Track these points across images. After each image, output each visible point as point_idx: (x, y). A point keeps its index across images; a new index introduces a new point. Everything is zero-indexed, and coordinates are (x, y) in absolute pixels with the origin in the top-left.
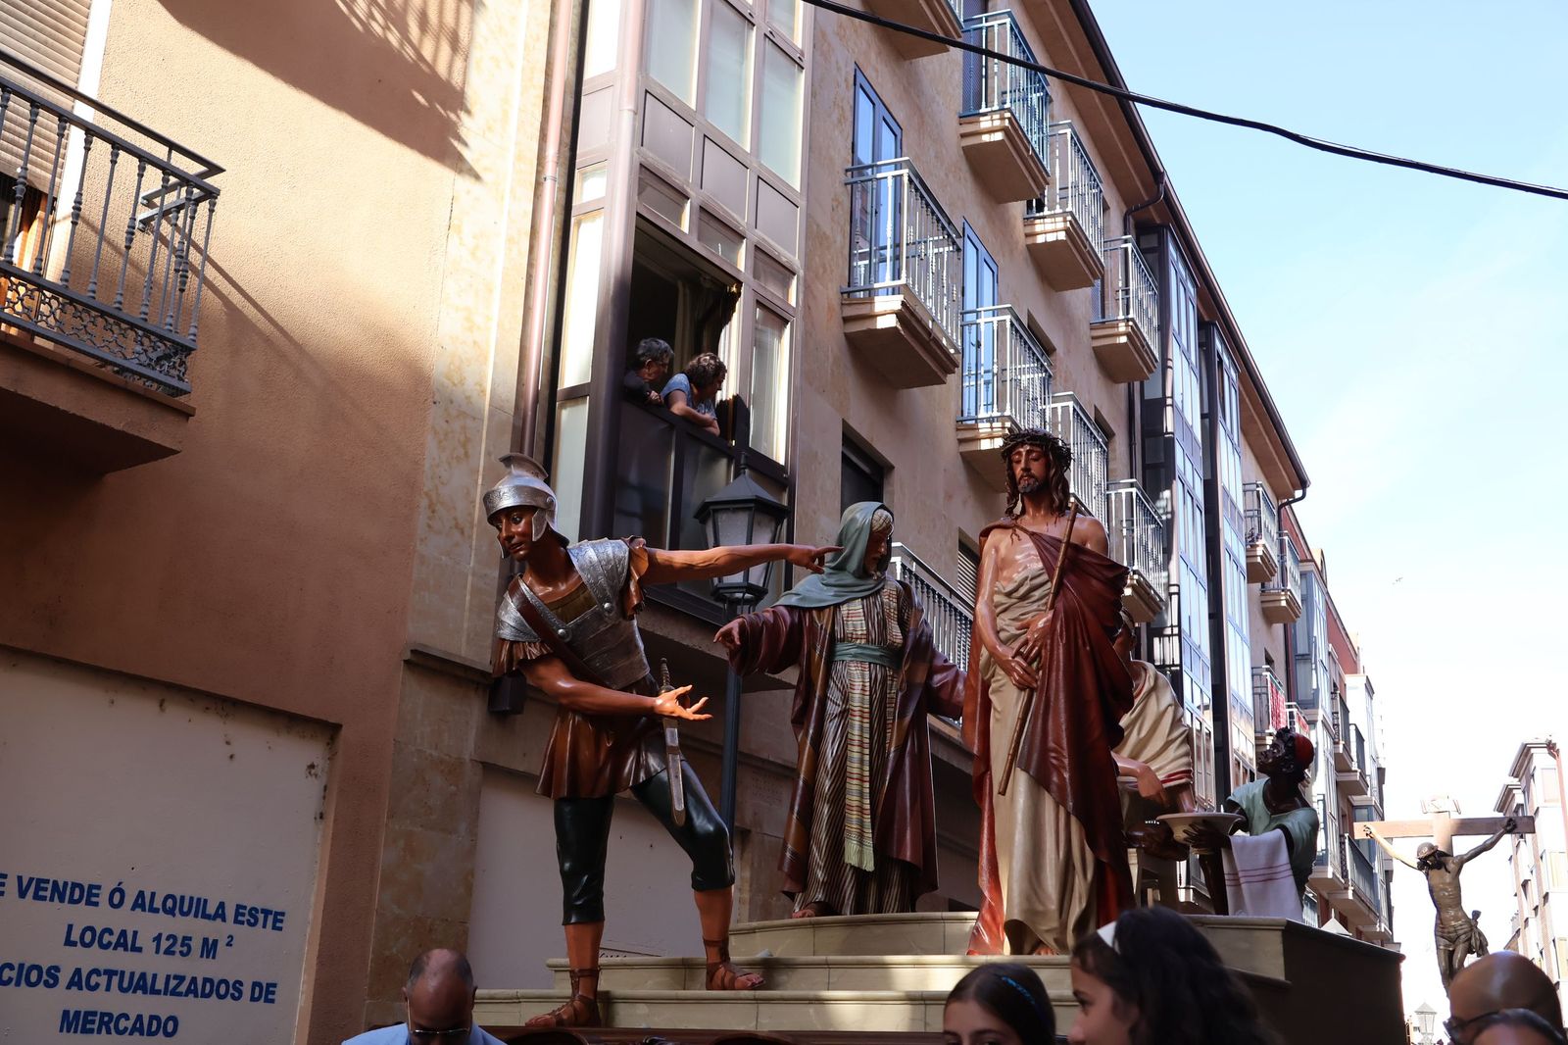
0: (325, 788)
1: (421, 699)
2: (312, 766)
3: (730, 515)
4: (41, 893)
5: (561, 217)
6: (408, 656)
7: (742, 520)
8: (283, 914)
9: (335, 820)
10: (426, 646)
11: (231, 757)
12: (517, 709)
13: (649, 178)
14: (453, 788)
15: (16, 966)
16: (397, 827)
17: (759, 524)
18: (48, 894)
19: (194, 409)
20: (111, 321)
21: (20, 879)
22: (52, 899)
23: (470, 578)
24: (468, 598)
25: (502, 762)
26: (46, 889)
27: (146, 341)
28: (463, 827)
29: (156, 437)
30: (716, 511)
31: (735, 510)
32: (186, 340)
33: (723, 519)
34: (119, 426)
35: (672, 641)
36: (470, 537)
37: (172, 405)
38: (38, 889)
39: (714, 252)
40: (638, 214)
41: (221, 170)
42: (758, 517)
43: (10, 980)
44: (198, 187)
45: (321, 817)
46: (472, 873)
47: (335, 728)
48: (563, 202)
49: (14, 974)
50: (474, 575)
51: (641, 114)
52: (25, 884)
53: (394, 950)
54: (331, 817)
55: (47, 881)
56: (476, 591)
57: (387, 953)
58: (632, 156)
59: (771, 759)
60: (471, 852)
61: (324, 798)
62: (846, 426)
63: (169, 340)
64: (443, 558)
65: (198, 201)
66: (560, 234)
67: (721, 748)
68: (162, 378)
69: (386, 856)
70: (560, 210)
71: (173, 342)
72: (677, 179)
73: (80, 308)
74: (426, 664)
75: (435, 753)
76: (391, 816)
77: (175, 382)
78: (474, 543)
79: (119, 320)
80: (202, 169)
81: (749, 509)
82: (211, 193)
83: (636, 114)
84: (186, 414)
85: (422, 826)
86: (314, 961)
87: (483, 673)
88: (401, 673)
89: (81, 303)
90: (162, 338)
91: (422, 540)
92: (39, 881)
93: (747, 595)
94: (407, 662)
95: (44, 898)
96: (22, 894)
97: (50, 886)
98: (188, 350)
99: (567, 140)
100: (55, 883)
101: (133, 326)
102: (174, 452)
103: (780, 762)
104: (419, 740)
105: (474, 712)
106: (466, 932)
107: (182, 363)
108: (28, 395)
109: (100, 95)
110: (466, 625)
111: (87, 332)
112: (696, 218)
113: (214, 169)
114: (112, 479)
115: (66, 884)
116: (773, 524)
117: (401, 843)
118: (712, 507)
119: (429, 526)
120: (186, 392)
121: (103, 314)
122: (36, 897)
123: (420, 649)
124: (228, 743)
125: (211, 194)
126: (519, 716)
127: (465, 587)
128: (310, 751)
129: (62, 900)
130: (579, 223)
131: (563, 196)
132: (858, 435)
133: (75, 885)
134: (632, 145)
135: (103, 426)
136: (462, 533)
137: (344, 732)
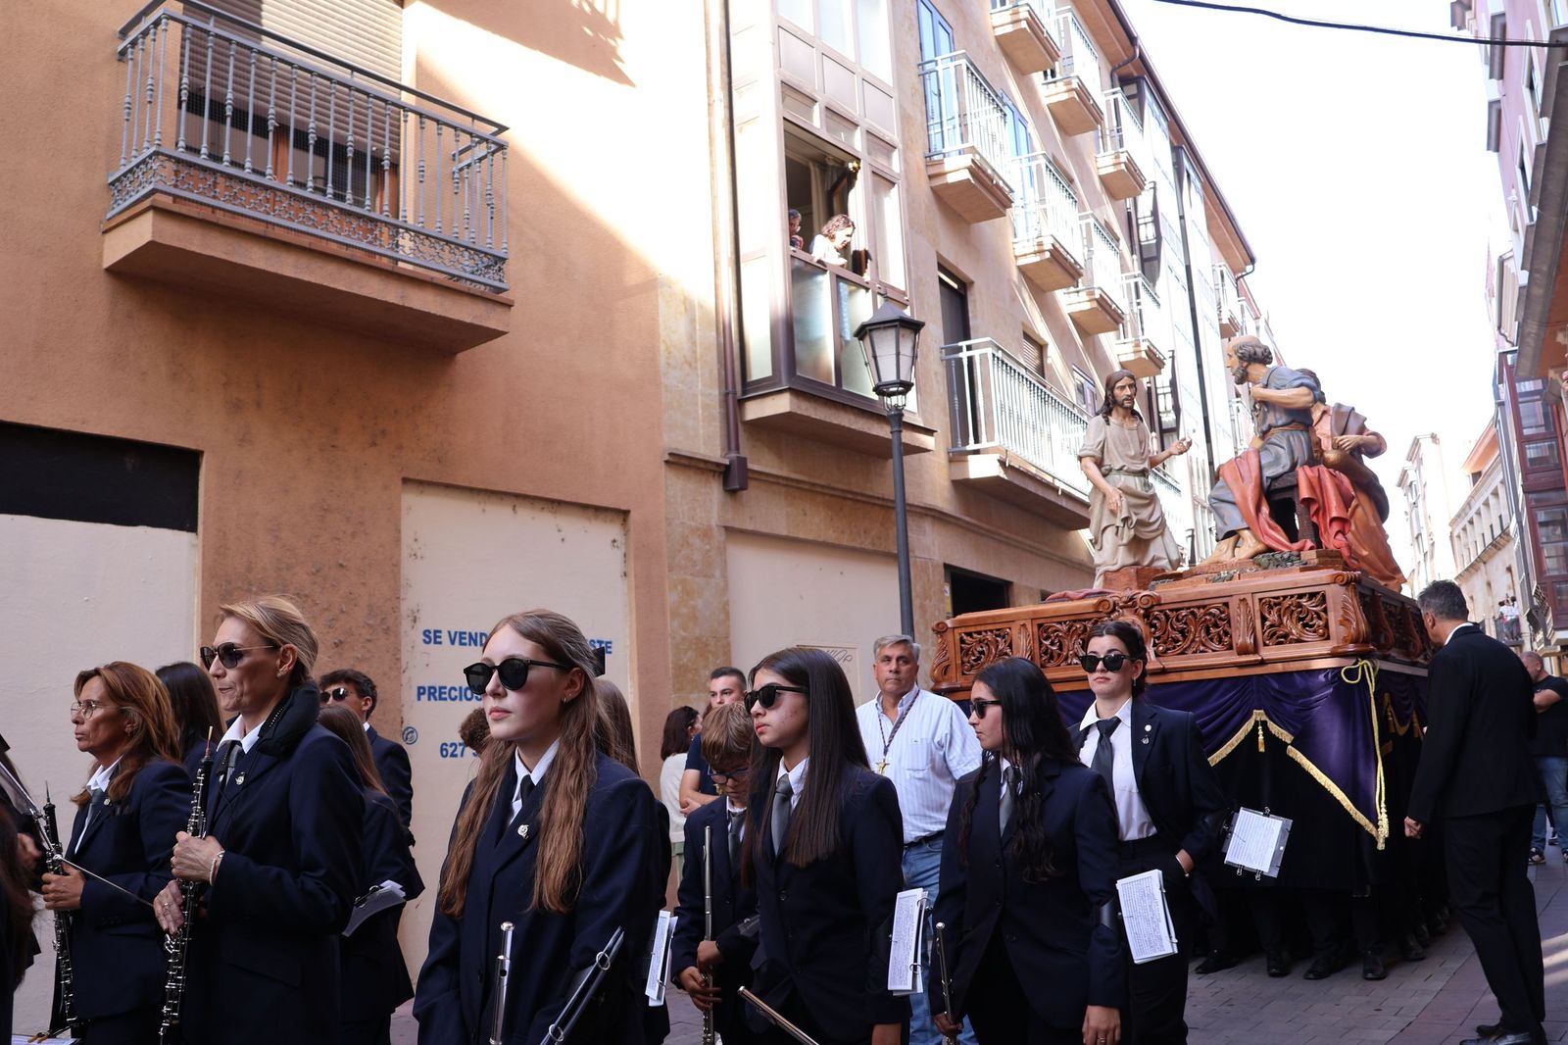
0: (625, 555)
1: (680, 488)
2: (614, 541)
3: (882, 331)
4: (463, 641)
5: (728, 127)
6: (667, 458)
7: (891, 334)
8: (610, 643)
9: (635, 576)
10: (677, 449)
11: (563, 540)
12: (744, 488)
13: (789, 90)
14: (708, 547)
15: (458, 688)
16: (675, 577)
17: (903, 336)
18: (467, 641)
19: (513, 301)
20: (453, 246)
21: (449, 633)
22: (470, 644)
23: (700, 398)
24: (700, 412)
25: (737, 525)
26: (465, 638)
27: (476, 257)
28: (717, 573)
29: (492, 324)
30: (871, 330)
31: (885, 328)
32: (501, 254)
33: (876, 335)
34: (468, 320)
35: (844, 427)
36: (696, 368)
37: (496, 299)
38: (461, 638)
39: (839, 139)
40: (785, 119)
41: (507, 129)
42: (902, 331)
43: (456, 697)
44: (494, 143)
45: (625, 575)
46: (727, 603)
47: (625, 513)
48: (728, 115)
49: (457, 693)
50: (702, 395)
51: (776, 43)
52: (453, 636)
53: (685, 660)
54: (632, 574)
55: (465, 633)
56: (706, 406)
57: (681, 662)
58: (775, 76)
59: (916, 503)
60: (725, 589)
61: (625, 562)
62: (939, 256)
63: (491, 255)
64: (680, 385)
65: (493, 153)
66: (729, 139)
67: (893, 501)
68: (490, 282)
69: (672, 598)
70: (727, 123)
71: (494, 256)
72: (807, 90)
73: (433, 240)
74: (680, 462)
75: (693, 524)
76: (669, 571)
77: (497, 284)
78: (699, 372)
79: (458, 245)
80: (495, 129)
81: (896, 326)
82: (503, 146)
83: (773, 44)
84: (508, 305)
85: (692, 574)
86: (636, 672)
87: (718, 464)
88: (663, 470)
89: (433, 237)
90: (486, 254)
91: (665, 374)
92: (461, 633)
93: (900, 389)
94: (667, 462)
95: (465, 644)
96: (453, 642)
97: (467, 636)
98: (503, 260)
99: (725, 70)
100: (470, 634)
101: (467, 248)
102: (504, 333)
103: (922, 505)
104: (681, 516)
105: (714, 490)
106: (729, 645)
107: (500, 269)
108: (411, 306)
109: (417, 87)
110: (701, 431)
111: (420, 252)
112: (824, 117)
113: (502, 129)
114: (460, 356)
115: (476, 634)
116: (913, 335)
117: (679, 588)
118: (868, 328)
119: (668, 364)
120: (505, 290)
121: (448, 242)
122: (461, 644)
123: (674, 452)
124: (559, 531)
125: (501, 147)
126: (744, 492)
127: (697, 404)
128: (611, 530)
129: (476, 644)
130: (741, 130)
131: (727, 111)
132: (946, 261)
133: (482, 634)
134: (775, 68)
135: (459, 321)
136: (690, 366)
137: (632, 515)
